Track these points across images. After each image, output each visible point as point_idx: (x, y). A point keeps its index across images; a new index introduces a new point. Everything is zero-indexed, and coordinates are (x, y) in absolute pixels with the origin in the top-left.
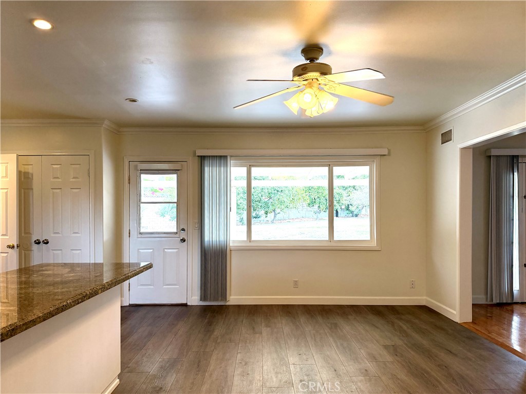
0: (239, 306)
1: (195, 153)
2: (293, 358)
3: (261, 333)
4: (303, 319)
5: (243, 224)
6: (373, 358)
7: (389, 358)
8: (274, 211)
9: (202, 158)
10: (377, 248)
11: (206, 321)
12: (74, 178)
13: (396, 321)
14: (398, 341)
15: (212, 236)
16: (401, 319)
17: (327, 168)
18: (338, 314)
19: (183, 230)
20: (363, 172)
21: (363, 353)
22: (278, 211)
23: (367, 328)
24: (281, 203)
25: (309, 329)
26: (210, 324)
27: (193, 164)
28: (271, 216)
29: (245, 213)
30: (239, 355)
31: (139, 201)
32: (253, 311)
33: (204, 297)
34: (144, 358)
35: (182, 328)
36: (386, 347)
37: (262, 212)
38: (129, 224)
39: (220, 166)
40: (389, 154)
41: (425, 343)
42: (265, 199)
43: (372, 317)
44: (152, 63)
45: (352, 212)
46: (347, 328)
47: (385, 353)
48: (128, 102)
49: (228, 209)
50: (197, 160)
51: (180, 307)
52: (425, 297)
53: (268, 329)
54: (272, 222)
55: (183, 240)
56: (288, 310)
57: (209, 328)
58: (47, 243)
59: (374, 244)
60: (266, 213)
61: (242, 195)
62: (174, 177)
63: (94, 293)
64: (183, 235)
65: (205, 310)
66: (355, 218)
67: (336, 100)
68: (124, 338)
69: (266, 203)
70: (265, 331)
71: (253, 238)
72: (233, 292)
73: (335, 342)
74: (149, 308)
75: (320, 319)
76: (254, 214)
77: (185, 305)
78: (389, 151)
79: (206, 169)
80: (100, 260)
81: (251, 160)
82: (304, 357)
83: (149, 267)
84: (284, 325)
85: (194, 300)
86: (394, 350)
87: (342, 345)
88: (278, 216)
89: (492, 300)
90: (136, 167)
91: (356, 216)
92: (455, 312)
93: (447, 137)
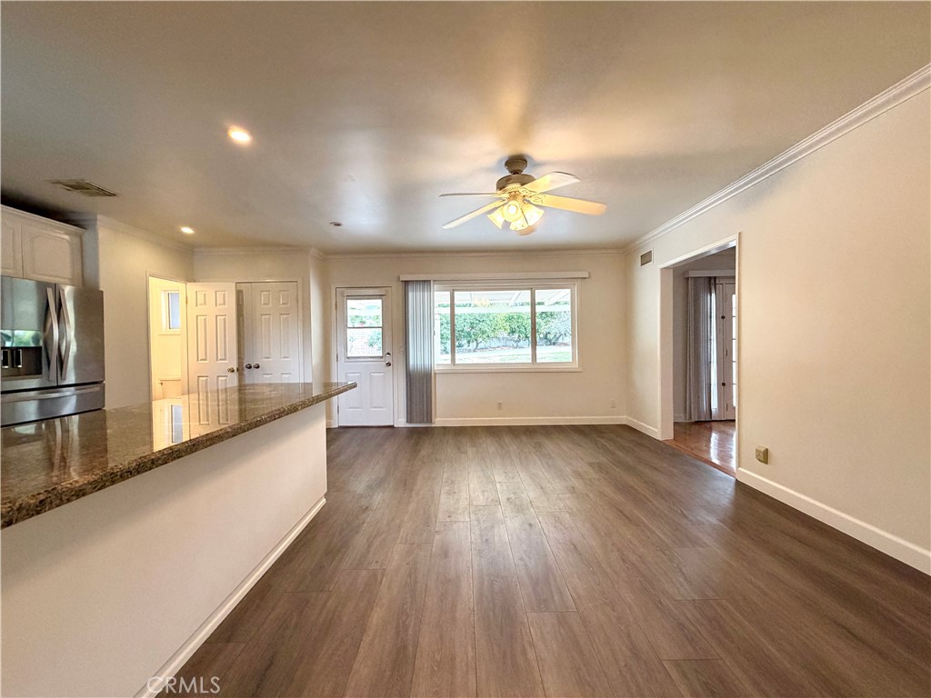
0: (444, 428)
1: (399, 278)
2: (499, 477)
3: (466, 453)
4: (507, 439)
5: (447, 353)
6: (579, 475)
7: (593, 474)
8: (476, 340)
9: (406, 283)
10: (579, 370)
11: (413, 441)
12: (283, 304)
13: (599, 439)
14: (603, 459)
15: (417, 360)
16: (603, 437)
17: (529, 292)
18: (542, 434)
19: (389, 354)
20: (564, 295)
21: (568, 470)
22: (480, 340)
23: (571, 446)
24: (483, 333)
25: (513, 448)
26: (417, 444)
27: (396, 289)
28: (473, 345)
29: (449, 342)
30: (445, 474)
31: (346, 327)
32: (459, 432)
33: (409, 420)
34: (351, 477)
35: (390, 448)
36: (591, 464)
37: (464, 342)
38: (336, 349)
39: (424, 291)
40: (589, 277)
41: (629, 460)
42: (467, 329)
43: (576, 437)
44: (353, 180)
45: (550, 341)
46: (550, 446)
47: (590, 470)
48: (332, 227)
49: (432, 333)
50: (401, 287)
51: (387, 429)
52: (625, 417)
53: (475, 449)
54: (474, 351)
55: (389, 364)
56: (493, 431)
57: (415, 450)
58: (258, 367)
59: (576, 366)
60: (469, 342)
61: (445, 325)
62: (378, 302)
63: (293, 409)
64: (389, 359)
65: (412, 431)
66: (552, 347)
67: (542, 211)
68: (330, 459)
69: (469, 333)
70: (471, 451)
71: (457, 362)
72: (438, 414)
73: (540, 460)
74: (357, 430)
75: (524, 438)
76: (457, 344)
77: (392, 427)
78: (589, 273)
79: (410, 294)
80: (309, 380)
81: (454, 285)
82: (510, 475)
83: (354, 386)
84: (490, 445)
85: (401, 422)
86: (600, 468)
87: (547, 463)
88: (480, 345)
89: (690, 418)
90: (342, 293)
91: (554, 344)
92: (656, 430)
93: (646, 259)
